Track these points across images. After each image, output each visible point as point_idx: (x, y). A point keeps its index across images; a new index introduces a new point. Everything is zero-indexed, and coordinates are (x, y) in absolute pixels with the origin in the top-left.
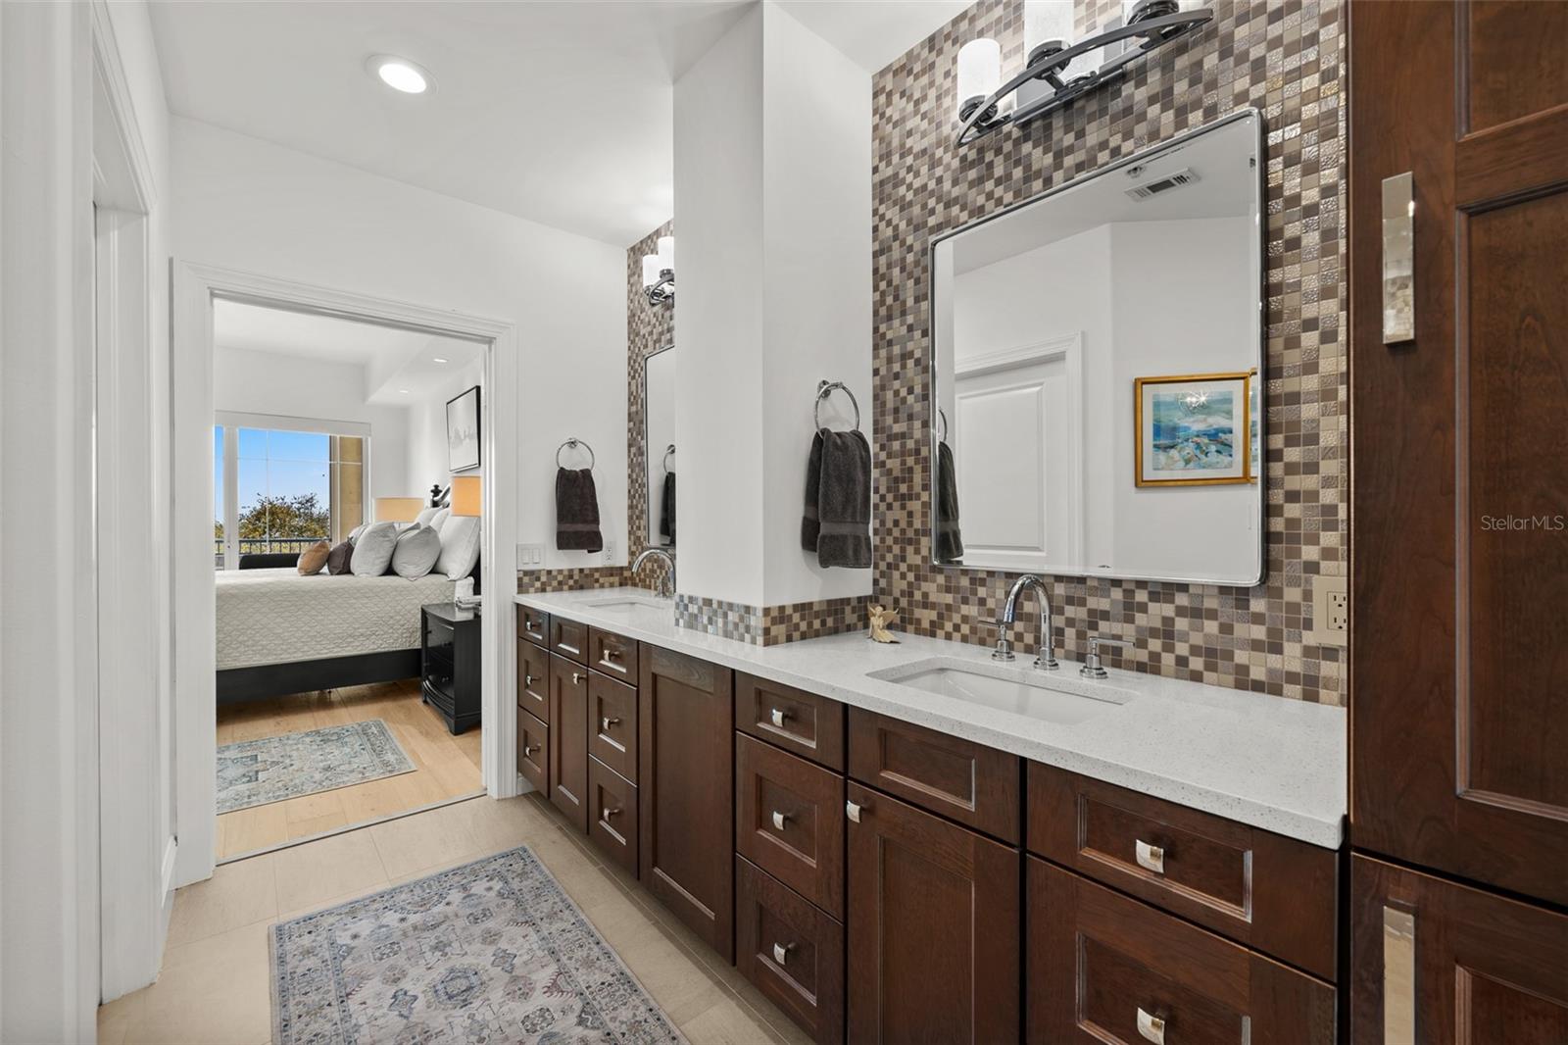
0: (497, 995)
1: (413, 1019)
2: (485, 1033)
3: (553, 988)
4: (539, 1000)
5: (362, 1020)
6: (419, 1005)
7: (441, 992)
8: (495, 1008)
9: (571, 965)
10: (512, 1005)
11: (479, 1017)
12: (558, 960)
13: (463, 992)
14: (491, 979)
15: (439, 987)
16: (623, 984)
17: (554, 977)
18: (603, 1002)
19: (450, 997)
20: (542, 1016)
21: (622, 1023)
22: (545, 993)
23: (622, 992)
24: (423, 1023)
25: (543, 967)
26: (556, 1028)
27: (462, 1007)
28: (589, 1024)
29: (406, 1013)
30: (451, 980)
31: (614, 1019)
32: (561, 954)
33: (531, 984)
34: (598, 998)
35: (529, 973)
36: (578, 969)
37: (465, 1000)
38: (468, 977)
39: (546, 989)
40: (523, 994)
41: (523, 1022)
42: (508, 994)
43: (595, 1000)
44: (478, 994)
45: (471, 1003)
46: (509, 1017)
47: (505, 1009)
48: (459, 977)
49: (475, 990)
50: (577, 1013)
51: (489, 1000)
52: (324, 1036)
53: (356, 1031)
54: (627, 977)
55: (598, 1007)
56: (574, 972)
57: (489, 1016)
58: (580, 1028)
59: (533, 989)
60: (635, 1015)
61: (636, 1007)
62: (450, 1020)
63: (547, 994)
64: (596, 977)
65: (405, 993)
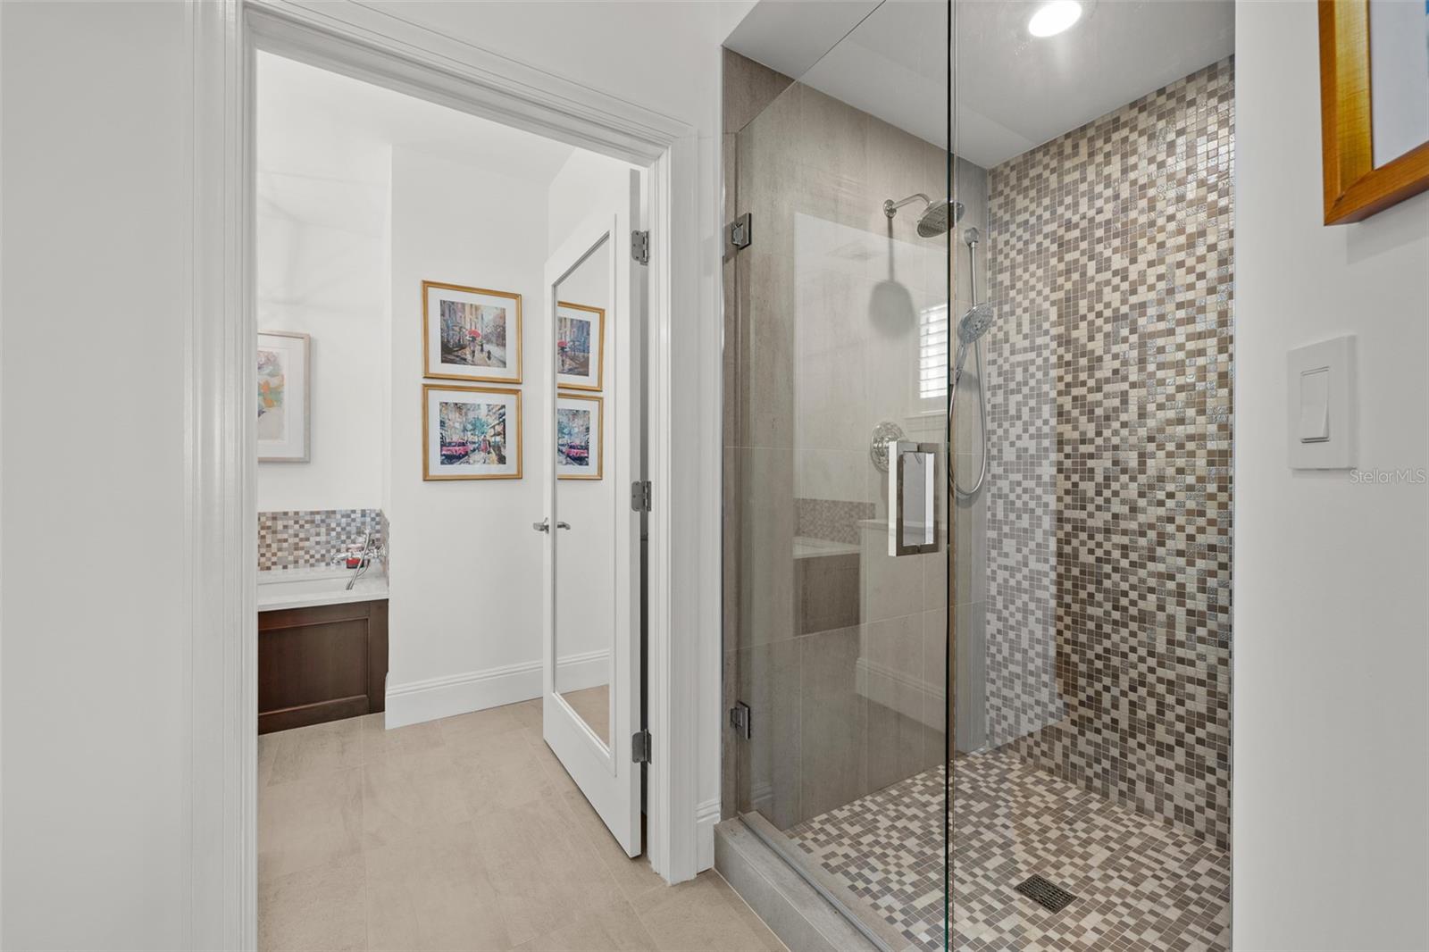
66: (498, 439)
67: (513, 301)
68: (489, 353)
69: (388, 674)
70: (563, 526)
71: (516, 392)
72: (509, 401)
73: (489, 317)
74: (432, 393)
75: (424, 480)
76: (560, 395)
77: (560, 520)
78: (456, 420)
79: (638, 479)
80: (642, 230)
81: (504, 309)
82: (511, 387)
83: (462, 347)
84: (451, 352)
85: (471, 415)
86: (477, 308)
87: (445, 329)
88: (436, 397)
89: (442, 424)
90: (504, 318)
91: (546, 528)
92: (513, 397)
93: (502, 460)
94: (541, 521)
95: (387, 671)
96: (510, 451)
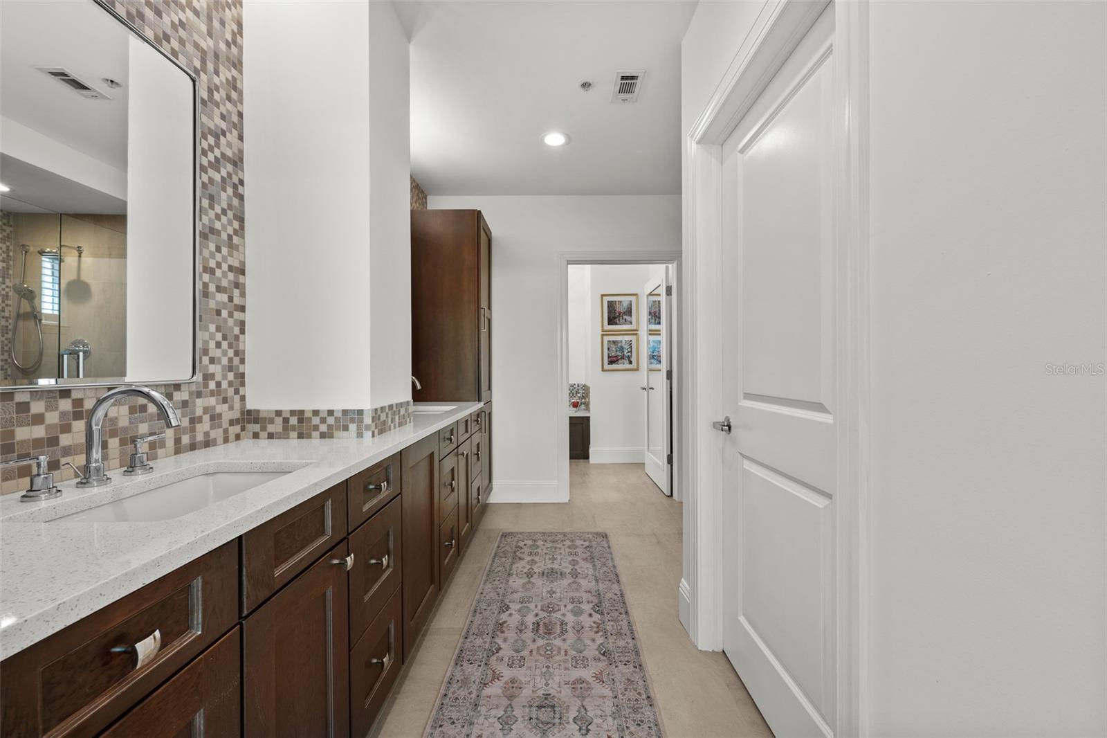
0: (527, 692)
1: (579, 703)
2: (544, 670)
3: (496, 677)
4: (507, 674)
5: (610, 719)
6: (573, 713)
7: (557, 716)
8: (532, 684)
9: (474, 688)
10: (523, 680)
11: (544, 681)
12: (478, 696)
13: (544, 707)
14: (524, 706)
15: (557, 721)
16: (463, 657)
17: (490, 684)
18: (481, 653)
19: (553, 707)
20: (513, 663)
21: (483, 639)
22: (502, 676)
23: (468, 653)
24: (574, 695)
25: (490, 697)
26: (512, 653)
27: (550, 695)
28: (497, 646)
29: (583, 710)
30: (548, 723)
31: (485, 642)
32: (472, 701)
33: (505, 688)
34: (481, 657)
35: (500, 697)
36: (474, 682)
37: (546, 699)
38: (537, 719)
39: (500, 678)
40: (513, 683)
41: (524, 665)
42: (520, 688)
43: (483, 657)
44: (537, 699)
45: (543, 694)
46: (529, 672)
47: (528, 679)
48: (542, 723)
49: (536, 704)
50: (497, 655)
51: (533, 691)
52: (634, 721)
53: (614, 713)
54: (457, 660)
55: (485, 652)
56: (477, 683)
57: (538, 679)
58: (501, 646)
59: (506, 683)
60: (475, 639)
61: (470, 642)
62: (559, 689)
63: (501, 675)
64: (469, 670)
65: (580, 729)
66: (629, 354)
67: (635, 297)
68: (625, 319)
69: (591, 446)
70: (652, 388)
71: (636, 334)
72: (633, 338)
73: (625, 305)
74: (605, 337)
75: (603, 370)
76: (650, 334)
77: (650, 386)
78: (613, 347)
79: (669, 369)
80: (670, 285)
81: (631, 301)
82: (634, 332)
83: (615, 318)
84: (612, 320)
85: (619, 345)
86: (621, 302)
87: (609, 312)
88: (606, 339)
89: (608, 349)
90: (631, 304)
91: (645, 389)
92: (635, 337)
93: (631, 363)
94: (643, 386)
95: (589, 444)
96: (634, 359)
